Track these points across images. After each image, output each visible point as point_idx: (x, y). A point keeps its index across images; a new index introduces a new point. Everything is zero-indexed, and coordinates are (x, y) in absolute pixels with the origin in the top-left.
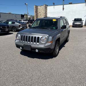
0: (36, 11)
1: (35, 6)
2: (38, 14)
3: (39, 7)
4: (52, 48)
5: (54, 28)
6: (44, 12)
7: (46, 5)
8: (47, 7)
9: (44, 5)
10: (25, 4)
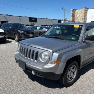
0: (73, 15)
1: (72, 10)
2: (75, 18)
3: (77, 11)
4: (57, 73)
5: (73, 38)
6: (83, 16)
7: (86, 8)
8: (87, 11)
9: (84, 8)
10: (63, 8)
